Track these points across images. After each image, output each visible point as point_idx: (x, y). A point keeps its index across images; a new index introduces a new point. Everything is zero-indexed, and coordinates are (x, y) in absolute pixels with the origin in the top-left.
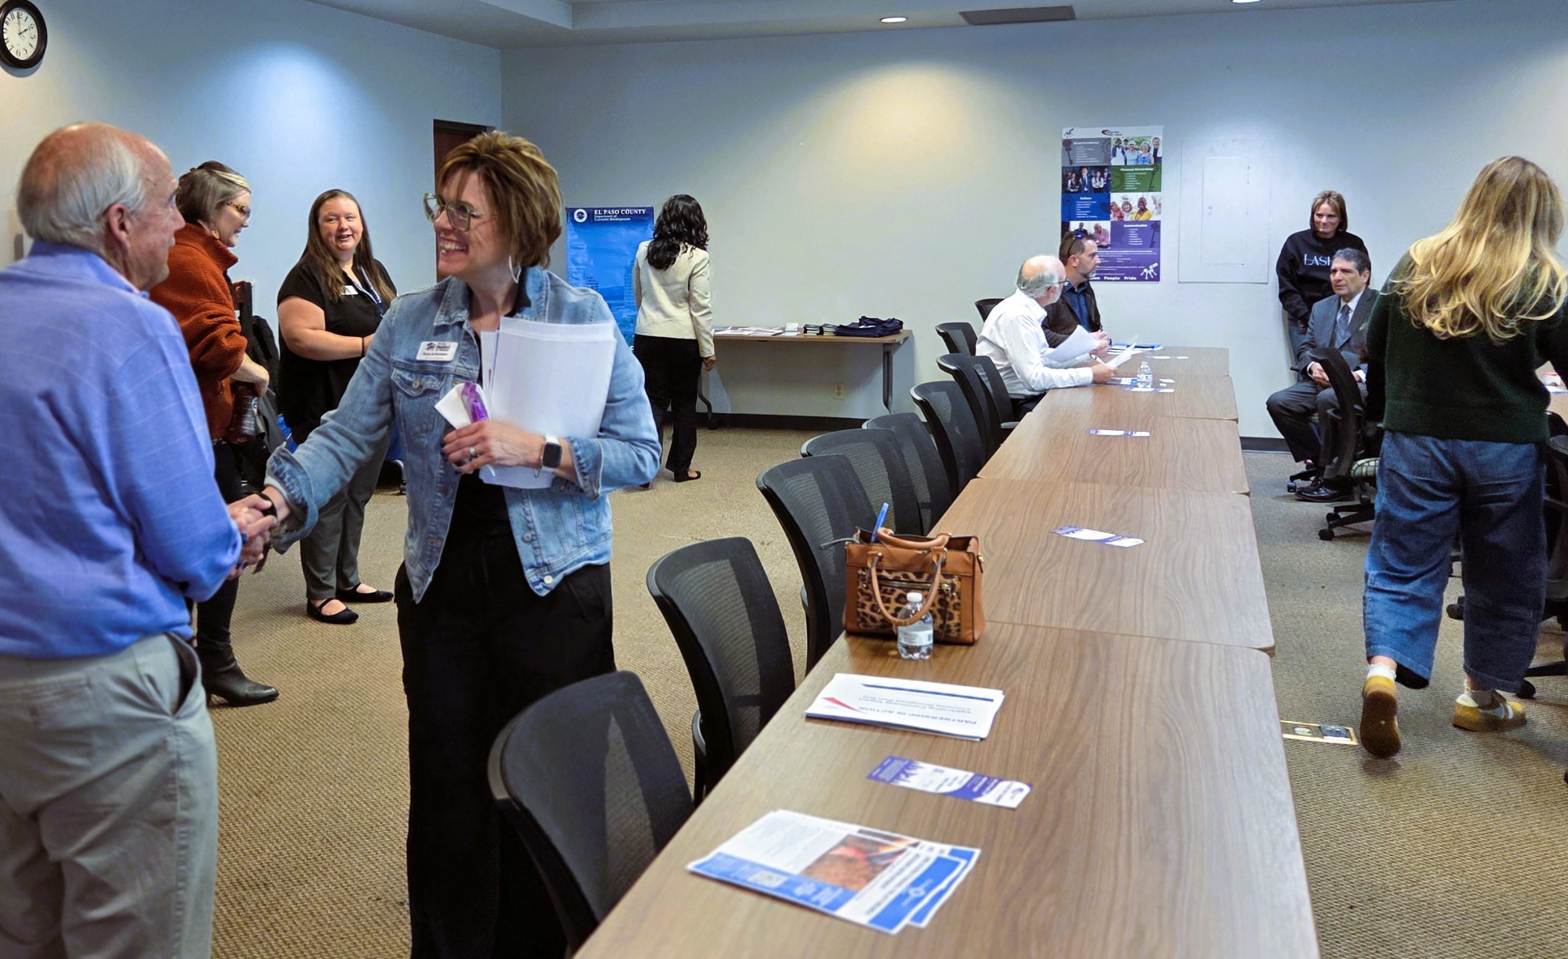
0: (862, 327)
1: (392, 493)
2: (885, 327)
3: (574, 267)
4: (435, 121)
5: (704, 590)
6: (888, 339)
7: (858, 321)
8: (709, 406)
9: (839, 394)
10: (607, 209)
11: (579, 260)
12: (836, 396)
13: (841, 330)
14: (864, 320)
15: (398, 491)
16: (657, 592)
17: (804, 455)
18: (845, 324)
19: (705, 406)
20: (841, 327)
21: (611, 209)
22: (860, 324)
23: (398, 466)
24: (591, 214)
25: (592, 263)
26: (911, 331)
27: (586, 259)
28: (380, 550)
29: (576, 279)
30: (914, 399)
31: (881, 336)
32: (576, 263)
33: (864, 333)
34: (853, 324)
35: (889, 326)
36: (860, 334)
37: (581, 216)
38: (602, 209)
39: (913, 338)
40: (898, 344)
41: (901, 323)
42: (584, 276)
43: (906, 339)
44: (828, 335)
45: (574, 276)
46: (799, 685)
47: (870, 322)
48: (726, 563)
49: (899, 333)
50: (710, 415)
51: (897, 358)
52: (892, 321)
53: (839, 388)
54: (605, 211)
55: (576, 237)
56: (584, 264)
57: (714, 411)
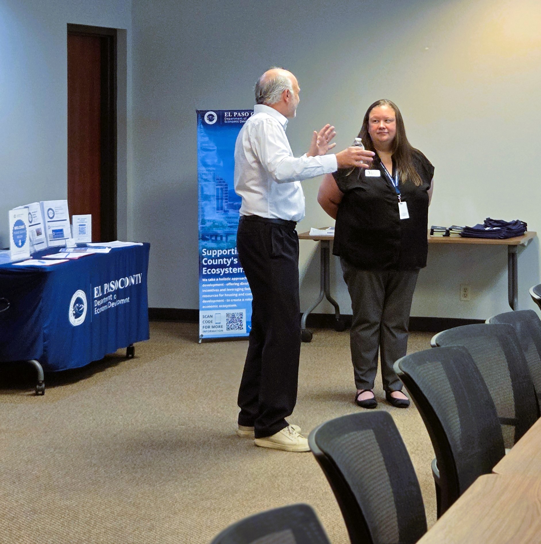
0: (487, 229)
1: (27, 393)
2: (509, 229)
3: (203, 169)
4: (69, 25)
5: (354, 452)
6: (512, 241)
7: (483, 223)
8: (337, 307)
9: (465, 296)
10: (238, 111)
11: (209, 161)
12: (463, 298)
13: (468, 232)
14: (489, 222)
15: (34, 392)
16: (318, 451)
17: (433, 346)
18: (472, 225)
19: (333, 308)
20: (467, 229)
21: (240, 111)
22: (486, 226)
23: (34, 367)
24: (221, 115)
25: (222, 164)
26: (536, 233)
27: (216, 161)
28: (23, 447)
29: (206, 180)
30: (534, 299)
31: (506, 238)
32: (205, 165)
33: (490, 235)
34: (478, 225)
35: (514, 228)
36: (485, 235)
37: (211, 118)
38: (232, 112)
39: (538, 239)
40: (523, 245)
41: (525, 225)
42: (214, 178)
43: (530, 241)
44: (454, 237)
45: (205, 177)
46: (431, 528)
47: (495, 224)
48: (370, 434)
49: (523, 235)
50: (337, 317)
51: (521, 260)
52: (516, 223)
53: (465, 290)
54: (235, 114)
55: (207, 139)
56: (214, 166)
57: (341, 313)
